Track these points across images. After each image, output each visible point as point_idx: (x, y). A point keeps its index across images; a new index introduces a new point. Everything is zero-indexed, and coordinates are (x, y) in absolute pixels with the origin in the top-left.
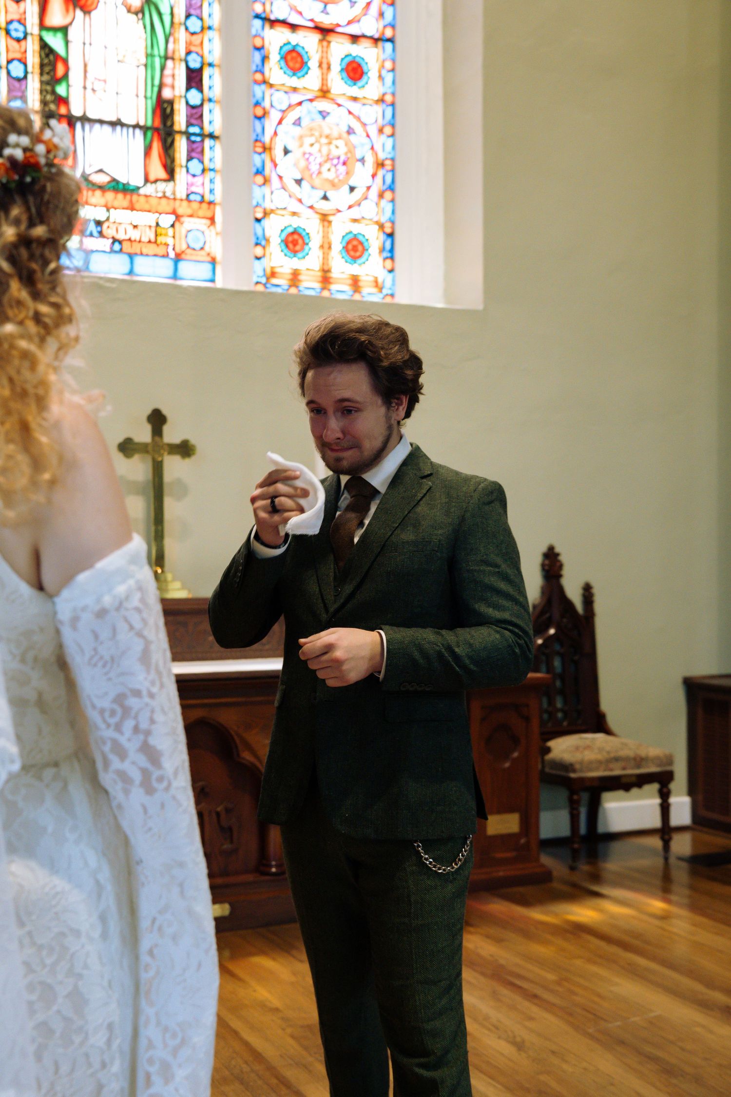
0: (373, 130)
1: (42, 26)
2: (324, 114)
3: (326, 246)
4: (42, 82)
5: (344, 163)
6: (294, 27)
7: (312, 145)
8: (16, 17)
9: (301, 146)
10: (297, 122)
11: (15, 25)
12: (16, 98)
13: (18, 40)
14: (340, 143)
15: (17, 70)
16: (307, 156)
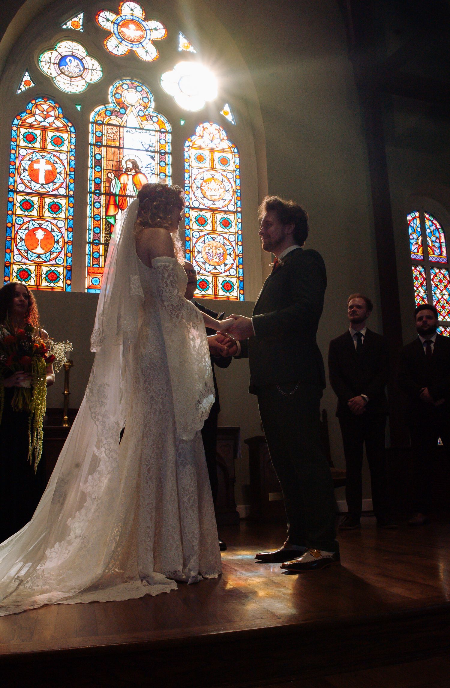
0: (234, 244)
1: (106, 215)
2: (214, 239)
3: (216, 286)
4: (105, 233)
5: (222, 256)
6: (201, 210)
7: (209, 250)
8: (97, 213)
9: (205, 250)
10: (203, 242)
11: (97, 216)
12: (95, 240)
13: (98, 221)
14: (221, 249)
15: (97, 230)
16: (207, 254)
